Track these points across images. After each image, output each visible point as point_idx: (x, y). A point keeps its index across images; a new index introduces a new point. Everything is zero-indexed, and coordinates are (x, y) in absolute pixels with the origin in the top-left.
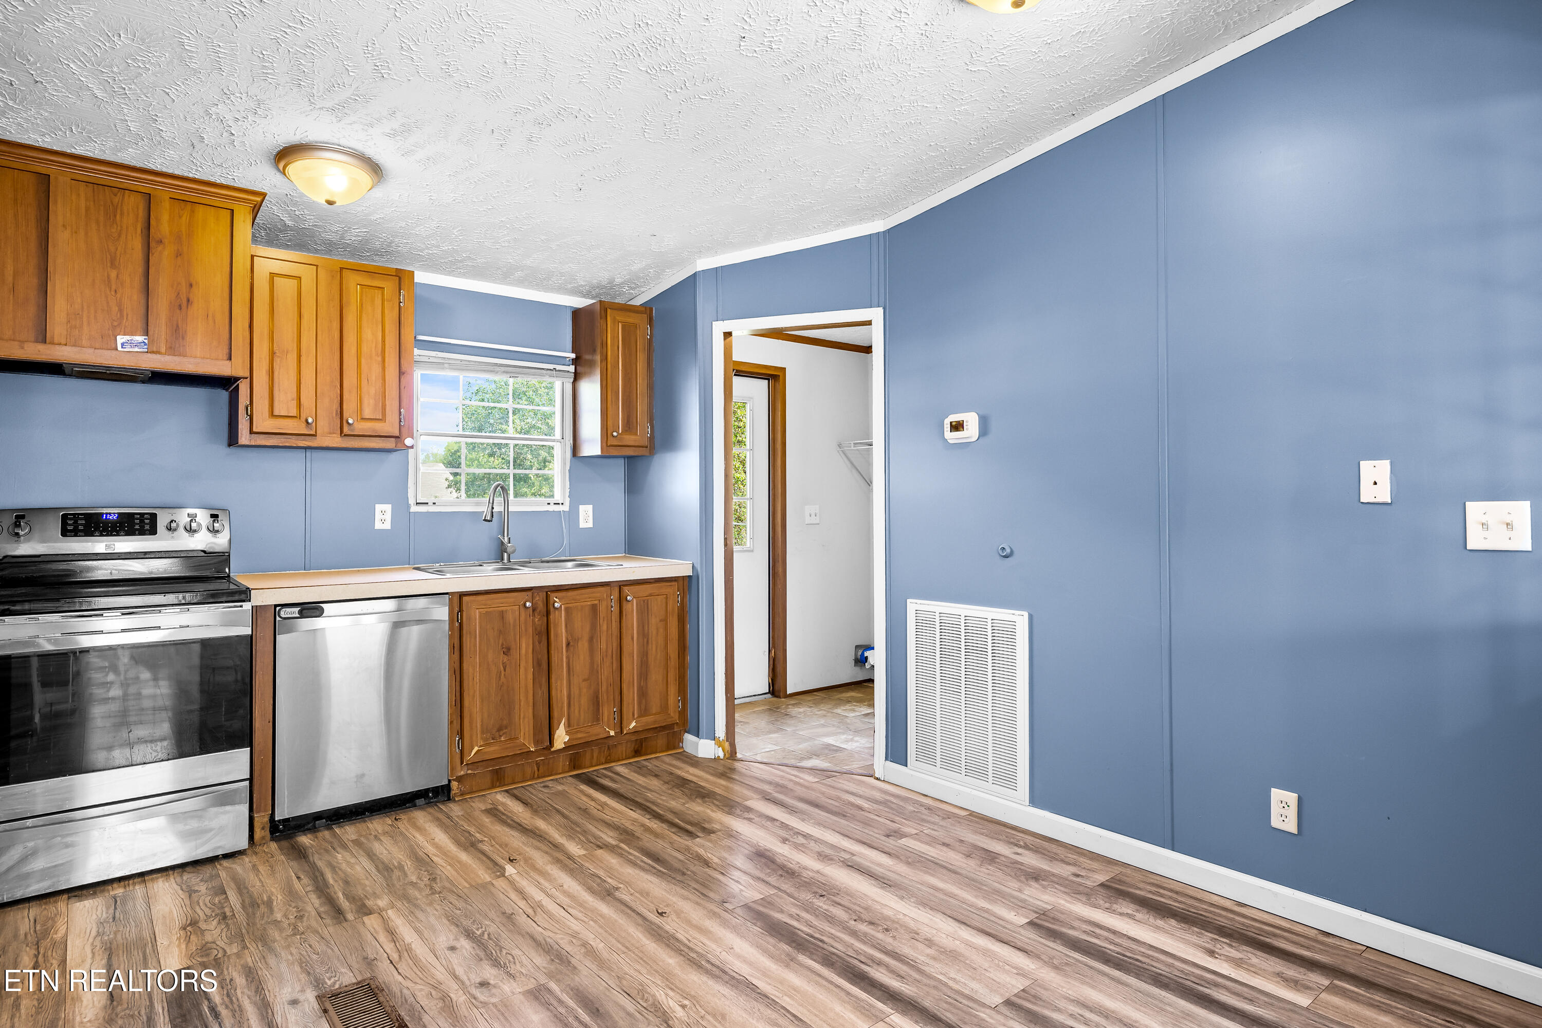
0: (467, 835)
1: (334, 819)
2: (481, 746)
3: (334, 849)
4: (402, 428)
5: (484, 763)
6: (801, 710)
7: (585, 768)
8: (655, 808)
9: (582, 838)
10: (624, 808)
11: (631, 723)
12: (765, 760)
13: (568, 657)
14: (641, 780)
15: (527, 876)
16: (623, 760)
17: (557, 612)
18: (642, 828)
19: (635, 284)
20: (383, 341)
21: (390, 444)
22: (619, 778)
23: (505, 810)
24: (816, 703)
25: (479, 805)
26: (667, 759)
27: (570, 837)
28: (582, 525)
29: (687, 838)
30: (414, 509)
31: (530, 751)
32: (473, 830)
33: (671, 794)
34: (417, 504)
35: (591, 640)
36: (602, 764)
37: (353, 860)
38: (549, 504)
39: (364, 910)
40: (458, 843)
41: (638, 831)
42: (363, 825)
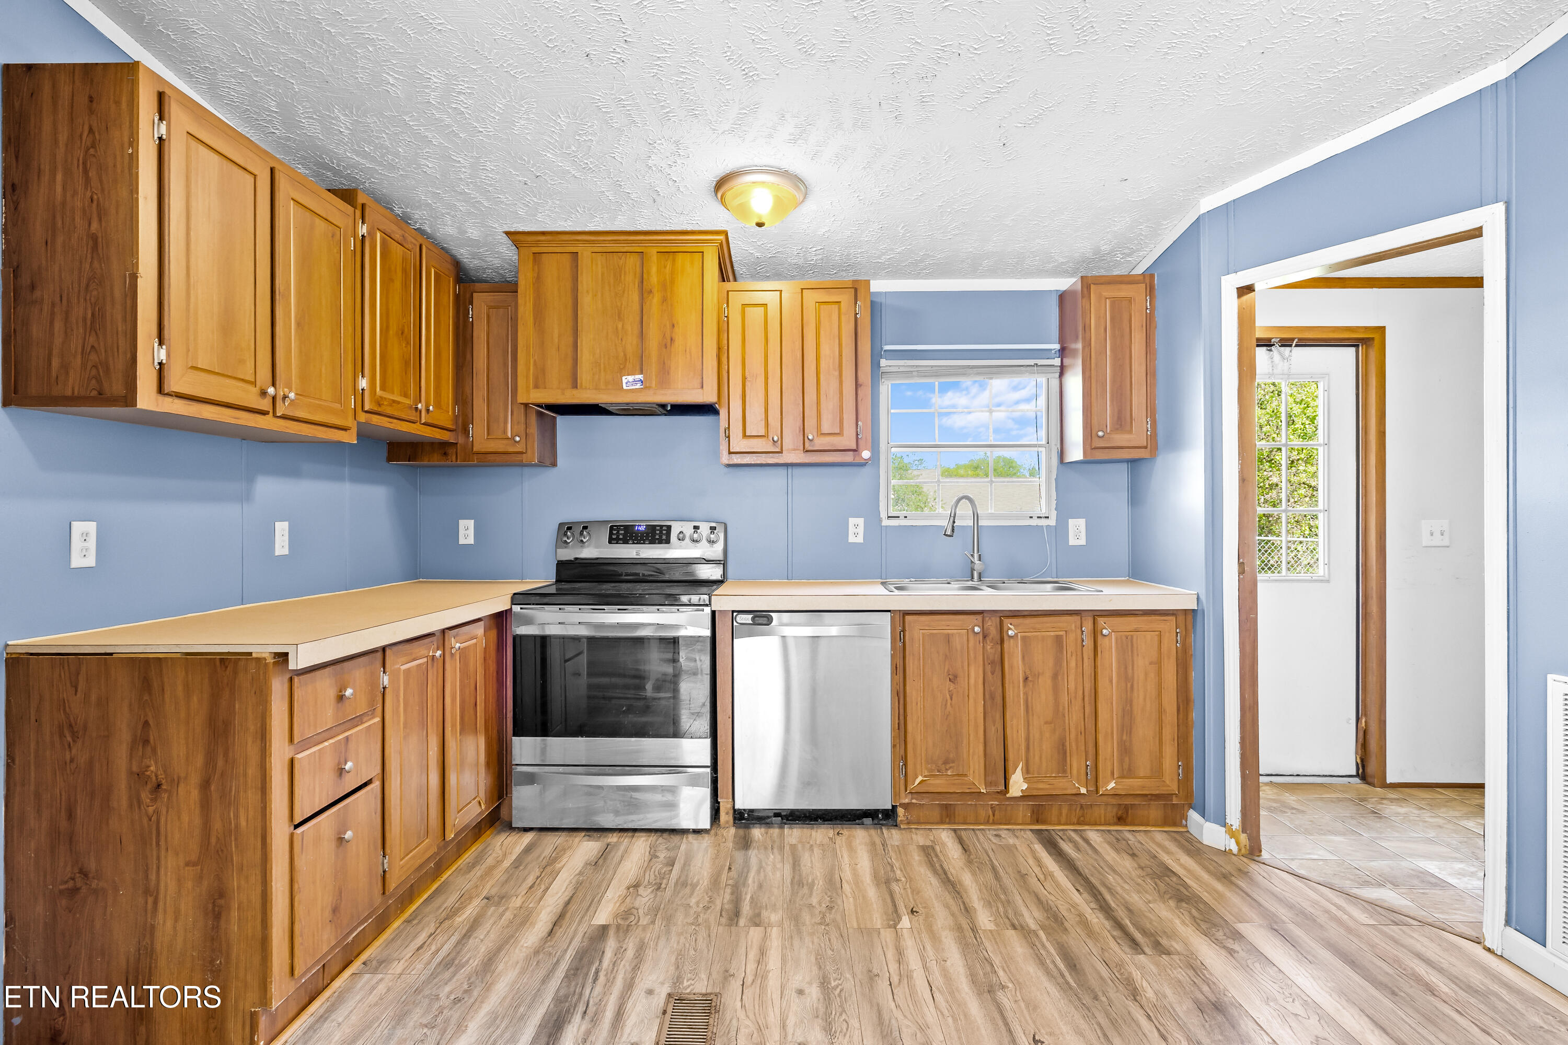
0: (889, 868)
1: (790, 818)
2: (925, 776)
3: (772, 849)
4: (859, 441)
5: (930, 795)
6: (1402, 810)
7: (1050, 824)
8: (1108, 897)
9: (1001, 909)
10: (1070, 886)
11: (1108, 783)
12: (1302, 872)
13: (1026, 694)
14: (1110, 855)
15: (917, 936)
16: (1100, 825)
17: (1012, 641)
18: (1078, 919)
19: (1130, 249)
20: (840, 355)
21: (848, 458)
22: (1085, 845)
23: (941, 852)
24: (1433, 805)
25: (920, 838)
26: (1159, 837)
27: (988, 904)
28: (1072, 541)
29: (1127, 949)
30: (886, 522)
31: (980, 792)
32: (897, 865)
33: (1138, 884)
34: (888, 517)
35: (1055, 676)
36: (1074, 824)
37: (779, 865)
38: (1031, 517)
39: (756, 921)
40: (876, 876)
41: (1071, 920)
42: (809, 831)
